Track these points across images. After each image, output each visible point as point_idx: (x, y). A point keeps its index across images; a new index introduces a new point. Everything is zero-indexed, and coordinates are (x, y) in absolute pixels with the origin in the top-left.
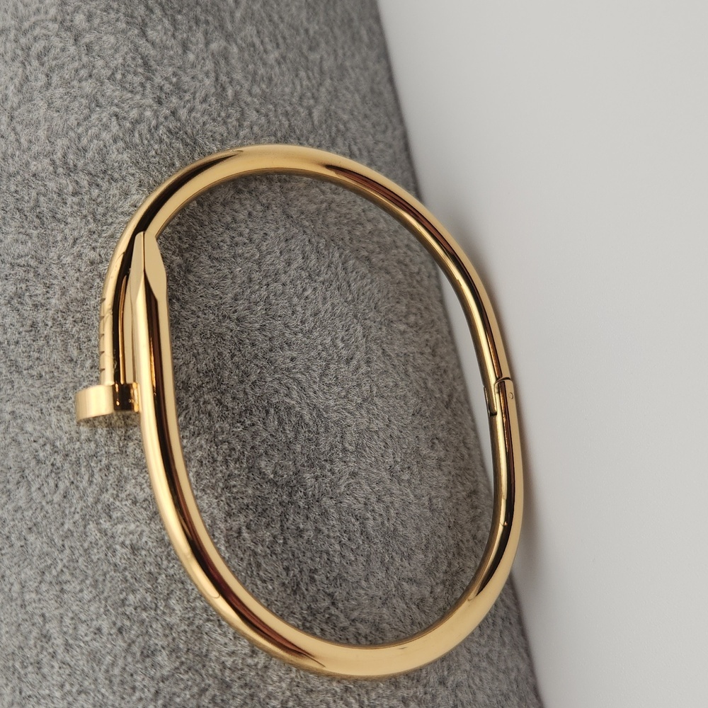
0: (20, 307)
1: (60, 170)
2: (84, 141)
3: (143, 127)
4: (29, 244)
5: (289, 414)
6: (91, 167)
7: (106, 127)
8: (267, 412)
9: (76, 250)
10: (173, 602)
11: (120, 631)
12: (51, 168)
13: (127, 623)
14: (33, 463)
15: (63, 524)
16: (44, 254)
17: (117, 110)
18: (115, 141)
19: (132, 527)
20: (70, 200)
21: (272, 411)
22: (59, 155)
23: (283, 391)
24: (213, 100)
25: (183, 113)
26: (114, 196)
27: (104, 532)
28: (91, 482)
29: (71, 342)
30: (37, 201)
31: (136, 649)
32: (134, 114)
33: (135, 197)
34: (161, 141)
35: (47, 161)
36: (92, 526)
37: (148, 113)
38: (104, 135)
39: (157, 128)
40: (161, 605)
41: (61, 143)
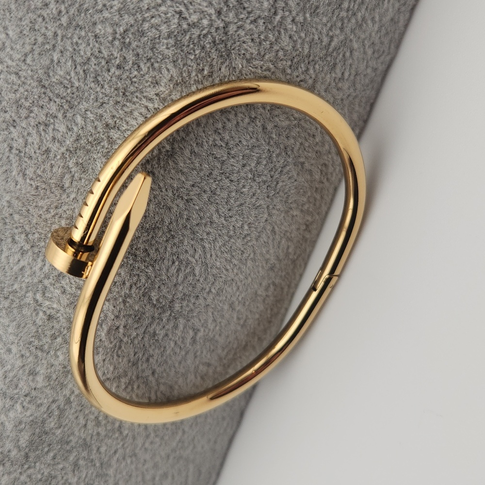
0: (43, 133)
1: (117, 43)
2: (146, 25)
3: (196, 32)
4: (69, 91)
5: (186, 267)
6: (140, 51)
7: (167, 21)
8: (173, 263)
9: (100, 111)
10: (59, 353)
11: (22, 356)
12: (110, 38)
13: (28, 354)
14: (10, 240)
15: (13, 285)
16: (76, 103)
17: (183, 9)
18: (169, 37)
19: (55, 306)
20: (113, 70)
21: (177, 263)
22: (122, 29)
23: (191, 252)
24: (261, 22)
25: (232, 29)
26: (147, 82)
27: (37, 301)
28: (41, 269)
29: (67, 176)
30: (89, 59)
31: (27, 368)
32: (194, 18)
33: (162, 89)
34: (203, 48)
35: (110, 30)
36: (30, 294)
37: (205, 22)
38: (164, 28)
39: (205, 36)
40: (52, 353)
41: (128, 19)
